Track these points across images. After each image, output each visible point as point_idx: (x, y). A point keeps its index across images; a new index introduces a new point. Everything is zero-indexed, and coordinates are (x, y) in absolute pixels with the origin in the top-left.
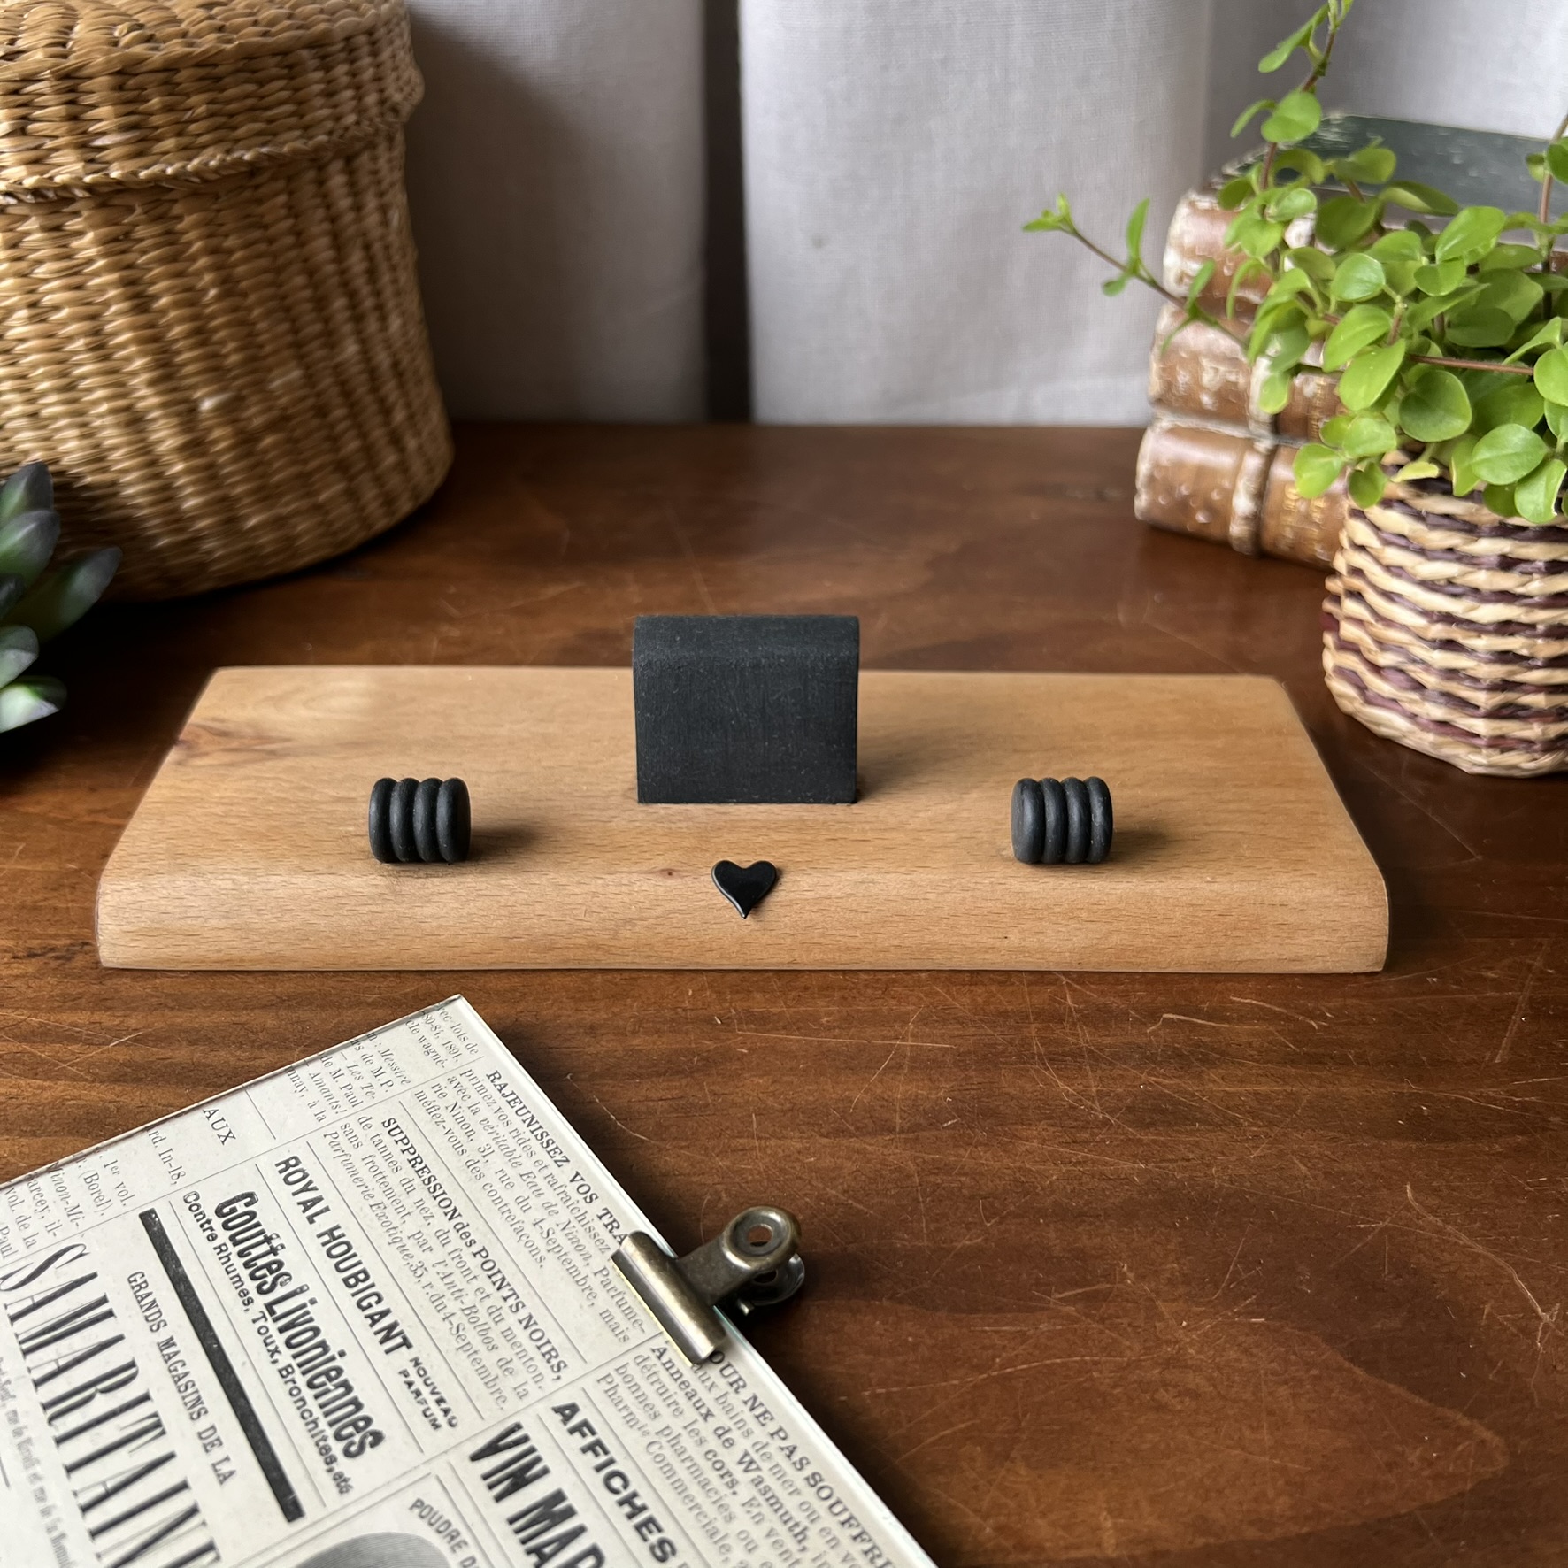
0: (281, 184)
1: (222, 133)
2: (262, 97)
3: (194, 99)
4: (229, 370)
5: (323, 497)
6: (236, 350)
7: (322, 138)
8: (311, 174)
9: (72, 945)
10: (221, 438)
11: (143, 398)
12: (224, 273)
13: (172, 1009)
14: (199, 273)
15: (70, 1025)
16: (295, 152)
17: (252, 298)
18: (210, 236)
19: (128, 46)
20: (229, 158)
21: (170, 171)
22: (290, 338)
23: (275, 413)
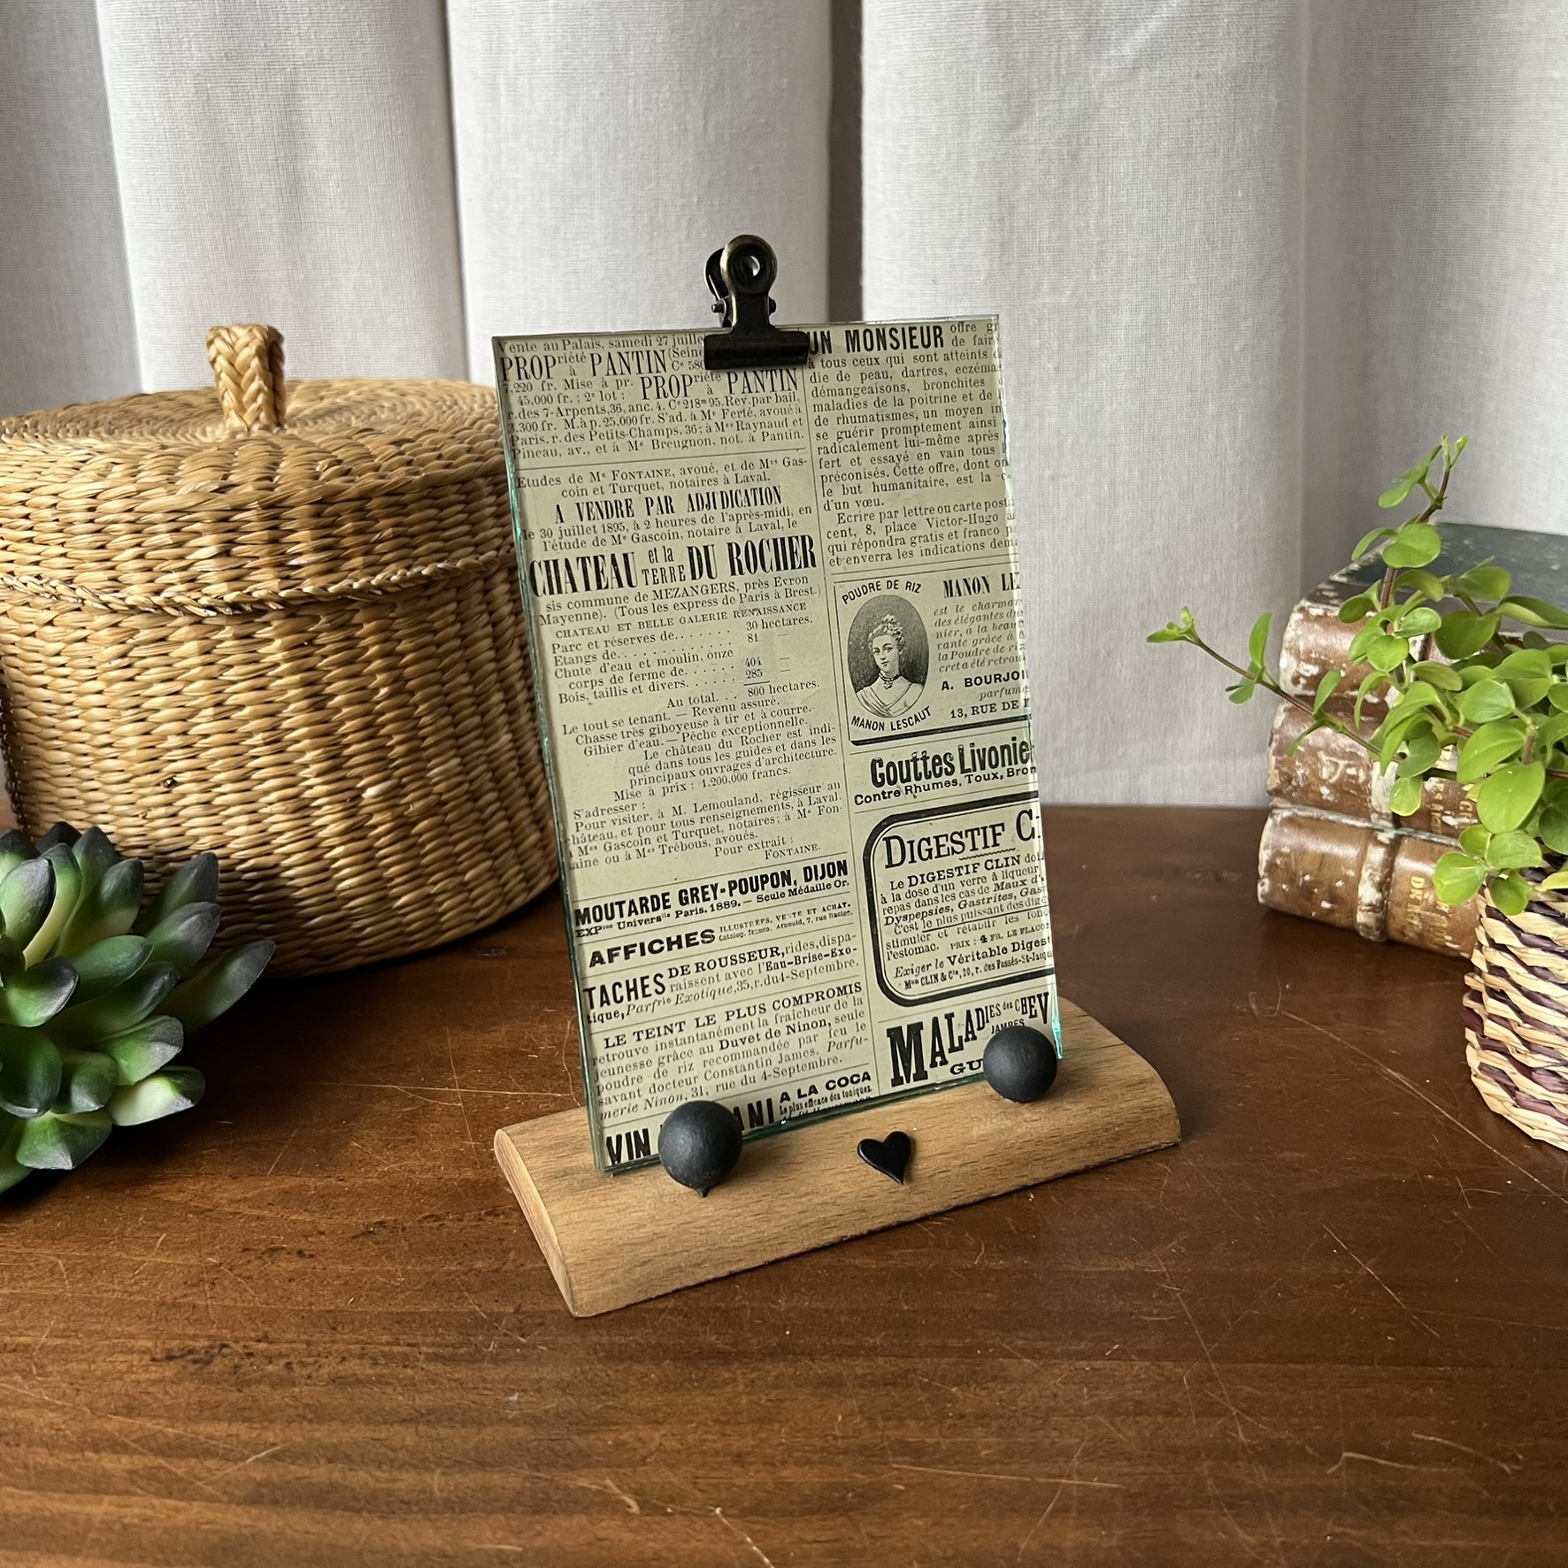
0: (452, 594)
1: (404, 551)
2: (441, 520)
3: (382, 523)
4: (395, 760)
5: (468, 876)
6: (400, 743)
7: (491, 553)
8: (479, 584)
9: (212, 1347)
10: (381, 822)
11: (310, 787)
12: (395, 673)
13: (311, 1421)
14: (373, 675)
15: (207, 1437)
16: (467, 566)
17: (418, 696)
18: (386, 640)
19: (327, 479)
20: (409, 573)
21: (356, 585)
22: (450, 731)
23: (432, 798)
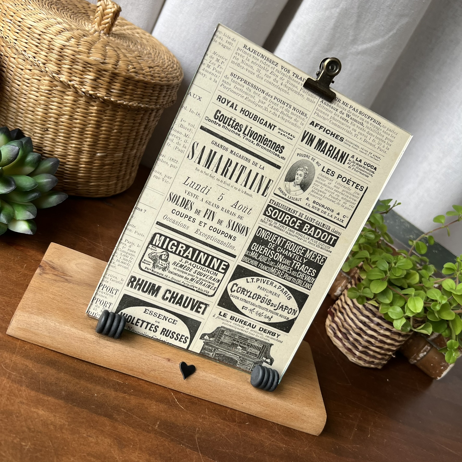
0: (143, 112)
1: (140, 99)
2: (152, 94)
3: (139, 90)
4: (108, 149)
5: (110, 183)
6: (112, 145)
7: (158, 106)
8: (150, 112)
10: (97, 163)
11: (84, 147)
12: (121, 127)
14: (115, 126)
16: (151, 107)
17: (123, 135)
18: (123, 118)
19: (131, 72)
20: (138, 105)
22: (125, 146)
23: (112, 161)
